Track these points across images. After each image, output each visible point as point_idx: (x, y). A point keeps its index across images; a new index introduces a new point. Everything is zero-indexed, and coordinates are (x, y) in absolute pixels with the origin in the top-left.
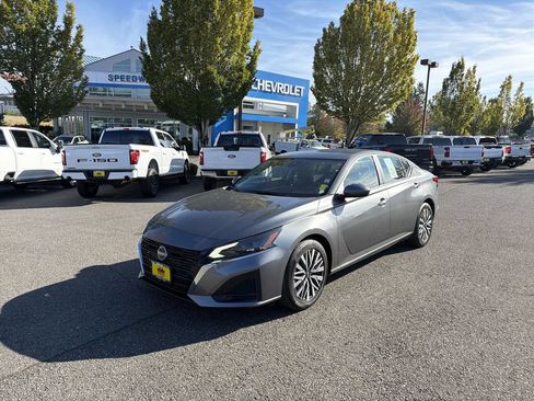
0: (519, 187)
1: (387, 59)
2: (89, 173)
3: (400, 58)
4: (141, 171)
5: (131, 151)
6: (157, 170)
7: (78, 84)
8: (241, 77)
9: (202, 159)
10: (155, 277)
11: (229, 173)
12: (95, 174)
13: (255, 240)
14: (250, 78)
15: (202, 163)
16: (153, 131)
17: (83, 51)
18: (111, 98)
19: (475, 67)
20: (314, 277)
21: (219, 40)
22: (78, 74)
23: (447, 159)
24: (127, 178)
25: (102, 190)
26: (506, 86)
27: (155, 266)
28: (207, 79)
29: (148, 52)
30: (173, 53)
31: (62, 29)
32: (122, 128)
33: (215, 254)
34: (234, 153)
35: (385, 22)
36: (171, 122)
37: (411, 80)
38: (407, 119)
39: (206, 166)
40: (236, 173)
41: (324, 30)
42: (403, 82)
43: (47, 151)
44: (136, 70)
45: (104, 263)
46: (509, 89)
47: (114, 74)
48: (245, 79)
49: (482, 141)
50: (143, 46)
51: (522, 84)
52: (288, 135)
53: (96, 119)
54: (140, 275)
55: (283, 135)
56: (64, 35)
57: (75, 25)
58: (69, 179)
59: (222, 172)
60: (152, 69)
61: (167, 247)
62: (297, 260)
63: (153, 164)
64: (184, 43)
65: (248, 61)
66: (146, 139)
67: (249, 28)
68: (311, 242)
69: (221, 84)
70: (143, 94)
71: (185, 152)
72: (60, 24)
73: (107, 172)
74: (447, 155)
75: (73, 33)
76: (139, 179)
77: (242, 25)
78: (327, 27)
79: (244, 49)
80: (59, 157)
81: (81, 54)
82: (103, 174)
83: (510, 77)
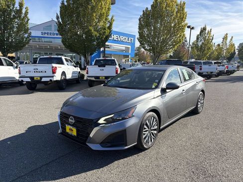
0: (235, 84)
1: (173, 25)
2: (32, 78)
3: (179, 24)
4: (58, 77)
5: (53, 67)
6: (66, 77)
7: (26, 35)
8: (105, 32)
9: (87, 71)
10: (68, 133)
11: (100, 78)
12: (35, 79)
13: (123, 113)
14: (109, 33)
15: (87, 73)
16: (63, 58)
17: (28, 20)
18: (42, 43)
19: (211, 30)
20: (152, 131)
21: (95, 14)
22: (26, 31)
23: (201, 71)
24: (51, 80)
25: (39, 86)
26: (225, 38)
27: (68, 128)
28: (89, 33)
29: (60, 20)
30: (73, 21)
31: (18, 8)
32: (48, 57)
33: (101, 121)
34: (103, 68)
35: (172, 8)
36: (71, 55)
37: (184, 35)
38: (179, 53)
39: (89, 75)
40: (104, 78)
41: (143, 11)
42: (180, 36)
43: (11, 67)
44: (54, 30)
45: (40, 124)
46: (227, 39)
47: (44, 32)
48: (107, 33)
49: (215, 63)
50: (58, 18)
51: (232, 37)
52: (126, 61)
53: (36, 53)
54: (59, 132)
55: (124, 60)
56: (19, 12)
57: (24, 7)
58: (22, 81)
59: (97, 77)
60: (62, 28)
61: (74, 117)
62: (145, 124)
63: (64, 73)
64: (78, 16)
65: (108, 25)
66: (60, 62)
67: (109, 9)
68: (151, 113)
69: (96, 36)
70: (58, 41)
71: (79, 68)
72: (17, 6)
73: (41, 78)
74: (201, 69)
75: (24, 11)
76: (57, 81)
77: (105, 8)
78: (145, 10)
79: (106, 19)
80: (17, 70)
81: (27, 21)
82: (39, 79)
83: (227, 34)
